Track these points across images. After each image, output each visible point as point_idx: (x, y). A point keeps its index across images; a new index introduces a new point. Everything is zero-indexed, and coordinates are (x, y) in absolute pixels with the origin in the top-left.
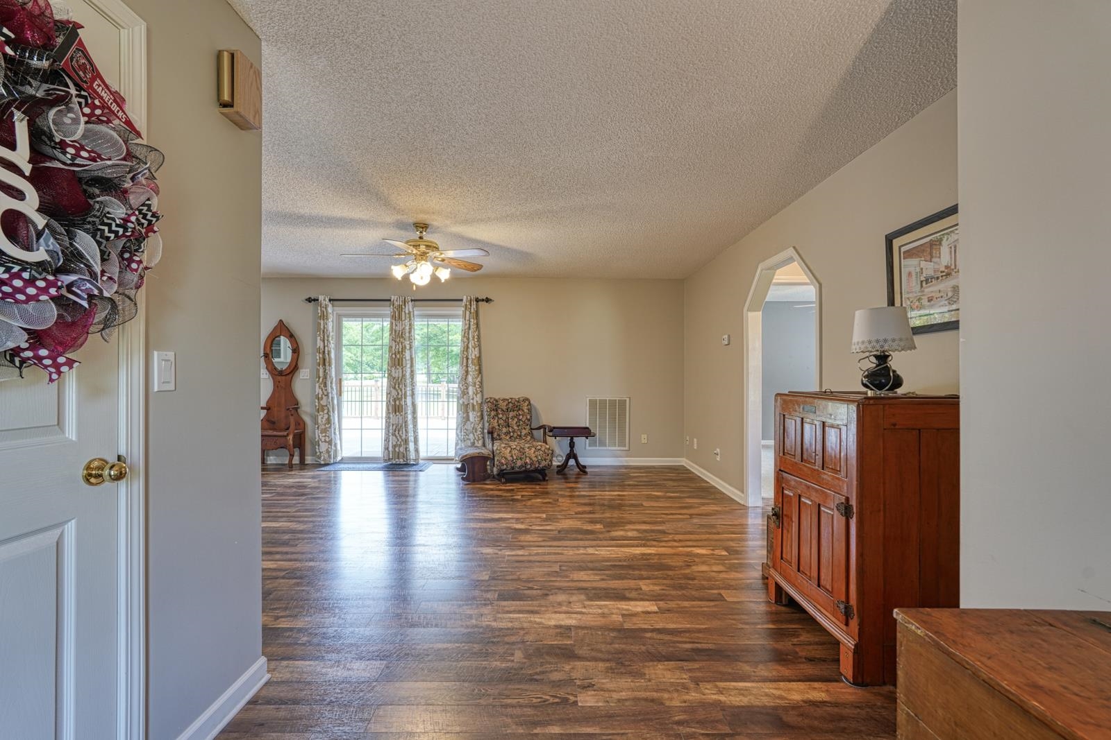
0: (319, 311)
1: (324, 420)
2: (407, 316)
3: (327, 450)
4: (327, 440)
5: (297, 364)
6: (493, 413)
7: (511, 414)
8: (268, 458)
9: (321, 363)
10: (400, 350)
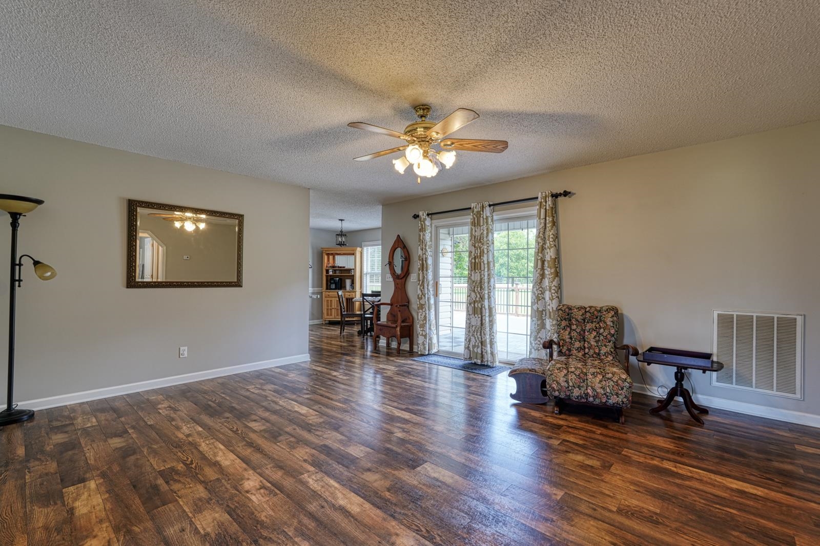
0: (420, 225)
1: (422, 317)
2: (485, 220)
3: (423, 342)
4: (424, 334)
5: (408, 269)
6: (564, 323)
7: (589, 326)
8: (392, 343)
9: (421, 268)
10: (479, 254)
